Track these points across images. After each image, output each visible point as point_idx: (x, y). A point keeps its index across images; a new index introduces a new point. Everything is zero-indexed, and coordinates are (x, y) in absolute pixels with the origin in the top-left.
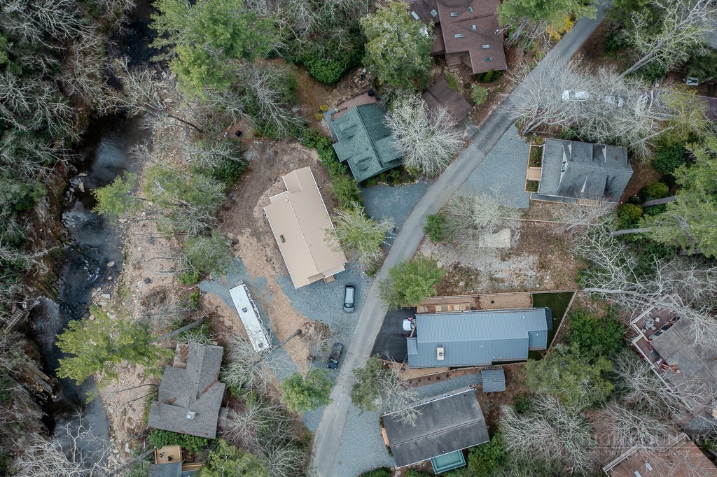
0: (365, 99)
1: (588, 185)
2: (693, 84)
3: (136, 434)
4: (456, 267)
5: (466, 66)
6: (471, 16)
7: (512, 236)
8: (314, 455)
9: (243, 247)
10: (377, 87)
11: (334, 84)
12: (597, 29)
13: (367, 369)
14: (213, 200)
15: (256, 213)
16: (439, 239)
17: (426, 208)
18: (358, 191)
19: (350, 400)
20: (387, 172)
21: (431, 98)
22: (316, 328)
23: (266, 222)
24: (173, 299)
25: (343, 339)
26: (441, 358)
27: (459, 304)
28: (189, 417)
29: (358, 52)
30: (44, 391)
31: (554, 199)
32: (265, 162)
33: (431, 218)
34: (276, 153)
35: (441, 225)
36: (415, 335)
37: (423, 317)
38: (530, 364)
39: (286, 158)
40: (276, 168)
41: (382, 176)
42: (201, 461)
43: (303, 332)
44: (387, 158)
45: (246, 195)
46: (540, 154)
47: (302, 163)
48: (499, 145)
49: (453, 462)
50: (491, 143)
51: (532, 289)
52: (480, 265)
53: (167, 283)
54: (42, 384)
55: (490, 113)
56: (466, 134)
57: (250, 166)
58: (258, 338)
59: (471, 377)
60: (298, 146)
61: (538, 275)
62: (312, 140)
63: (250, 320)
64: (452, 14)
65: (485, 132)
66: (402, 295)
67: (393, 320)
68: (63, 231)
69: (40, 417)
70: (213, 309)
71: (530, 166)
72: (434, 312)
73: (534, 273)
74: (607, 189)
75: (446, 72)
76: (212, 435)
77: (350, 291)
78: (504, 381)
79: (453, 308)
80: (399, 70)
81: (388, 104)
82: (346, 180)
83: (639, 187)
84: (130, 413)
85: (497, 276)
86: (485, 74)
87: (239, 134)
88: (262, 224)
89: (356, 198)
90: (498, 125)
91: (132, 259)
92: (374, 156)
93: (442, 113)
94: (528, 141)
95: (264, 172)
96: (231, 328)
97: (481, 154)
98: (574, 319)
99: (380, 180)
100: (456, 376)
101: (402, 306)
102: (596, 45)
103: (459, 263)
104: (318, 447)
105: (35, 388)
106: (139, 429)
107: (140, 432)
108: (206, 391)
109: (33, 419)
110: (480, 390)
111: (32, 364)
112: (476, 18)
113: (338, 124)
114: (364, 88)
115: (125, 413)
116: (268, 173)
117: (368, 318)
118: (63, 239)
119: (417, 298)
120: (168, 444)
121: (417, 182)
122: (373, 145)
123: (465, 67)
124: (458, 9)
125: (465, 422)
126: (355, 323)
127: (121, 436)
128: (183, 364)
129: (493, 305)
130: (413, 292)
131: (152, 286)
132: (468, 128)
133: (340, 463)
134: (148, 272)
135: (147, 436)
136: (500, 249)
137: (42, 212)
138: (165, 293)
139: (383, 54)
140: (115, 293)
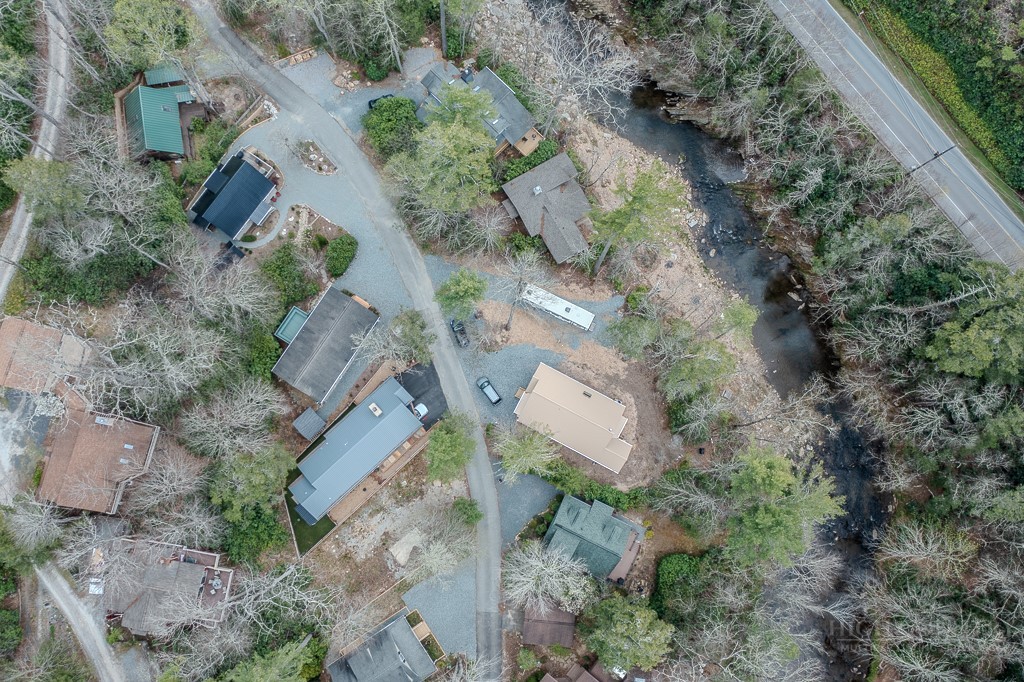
0: (620, 572)
1: (368, 658)
3: (569, 134)
4: (422, 493)
7: (395, 561)
8: (408, 237)
9: (615, 359)
10: (617, 589)
11: (658, 563)
13: (426, 348)
14: (667, 381)
15: (628, 397)
16: (456, 504)
17: (489, 522)
18: (559, 487)
19: (417, 309)
20: (548, 525)
21: (565, 621)
22: (496, 342)
23: (613, 397)
24: (634, 268)
25: (466, 353)
26: (371, 407)
27: (393, 465)
28: (538, 188)
29: (660, 607)
30: (675, 105)
31: (389, 622)
32: (660, 446)
33: (478, 516)
34: (657, 461)
35: (465, 517)
36: (409, 407)
37: (415, 427)
38: (293, 465)
40: (646, 449)
41: (550, 518)
42: (497, 158)
43: (504, 330)
44: (559, 535)
45: (650, 405)
46: (430, 653)
47: (627, 471)
48: (472, 630)
49: (288, 328)
50: (482, 627)
51: (339, 529)
52: (402, 512)
53: (652, 277)
54: (681, 111)
55: (504, 652)
56: (510, 616)
57: (668, 432)
58: (538, 295)
59: (331, 411)
60: (643, 483)
61: (344, 546)
62: (636, 498)
63: (558, 306)
65: (494, 631)
66: (449, 431)
67: (437, 404)
68: (775, 248)
69: (659, 84)
70: (596, 287)
71: (430, 636)
72: (409, 440)
73: (349, 545)
74: (349, 670)
75: (573, 656)
76: (506, 187)
77: (494, 398)
78: (300, 431)
79: (395, 455)
80: (610, 618)
81: (595, 581)
82: (578, 489)
84: (589, 146)
85: (379, 515)
87: (701, 451)
88: (616, 392)
89: (556, 480)
90: (488, 648)
91: (698, 271)
92: (571, 528)
93: (543, 609)
94: (451, 657)
95: (654, 436)
96: (567, 285)
97: (482, 609)
98: (283, 533)
99: (549, 512)
100: (344, 401)
101: (439, 423)
103: (422, 499)
104: (410, 247)
105: (684, 102)
106: (571, 139)
107: (567, 138)
108: (543, 219)
109: (663, 78)
110: (312, 407)
111: (704, 121)
113: (624, 530)
114: (631, 581)
115: (595, 142)
116: (648, 438)
117: (459, 387)
118: (770, 240)
119: (435, 439)
120: (536, 151)
121: (517, 538)
122: (579, 536)
125: (307, 370)
126: (467, 376)
127: (581, 121)
128: (580, 223)
129: (362, 488)
130: (442, 442)
131: (663, 264)
132: (512, 623)
133: (381, 249)
134: (676, 273)
135: (559, 141)
136: (397, 540)
137: (806, 249)
138: (647, 267)
139: (632, 616)
140: (688, 231)
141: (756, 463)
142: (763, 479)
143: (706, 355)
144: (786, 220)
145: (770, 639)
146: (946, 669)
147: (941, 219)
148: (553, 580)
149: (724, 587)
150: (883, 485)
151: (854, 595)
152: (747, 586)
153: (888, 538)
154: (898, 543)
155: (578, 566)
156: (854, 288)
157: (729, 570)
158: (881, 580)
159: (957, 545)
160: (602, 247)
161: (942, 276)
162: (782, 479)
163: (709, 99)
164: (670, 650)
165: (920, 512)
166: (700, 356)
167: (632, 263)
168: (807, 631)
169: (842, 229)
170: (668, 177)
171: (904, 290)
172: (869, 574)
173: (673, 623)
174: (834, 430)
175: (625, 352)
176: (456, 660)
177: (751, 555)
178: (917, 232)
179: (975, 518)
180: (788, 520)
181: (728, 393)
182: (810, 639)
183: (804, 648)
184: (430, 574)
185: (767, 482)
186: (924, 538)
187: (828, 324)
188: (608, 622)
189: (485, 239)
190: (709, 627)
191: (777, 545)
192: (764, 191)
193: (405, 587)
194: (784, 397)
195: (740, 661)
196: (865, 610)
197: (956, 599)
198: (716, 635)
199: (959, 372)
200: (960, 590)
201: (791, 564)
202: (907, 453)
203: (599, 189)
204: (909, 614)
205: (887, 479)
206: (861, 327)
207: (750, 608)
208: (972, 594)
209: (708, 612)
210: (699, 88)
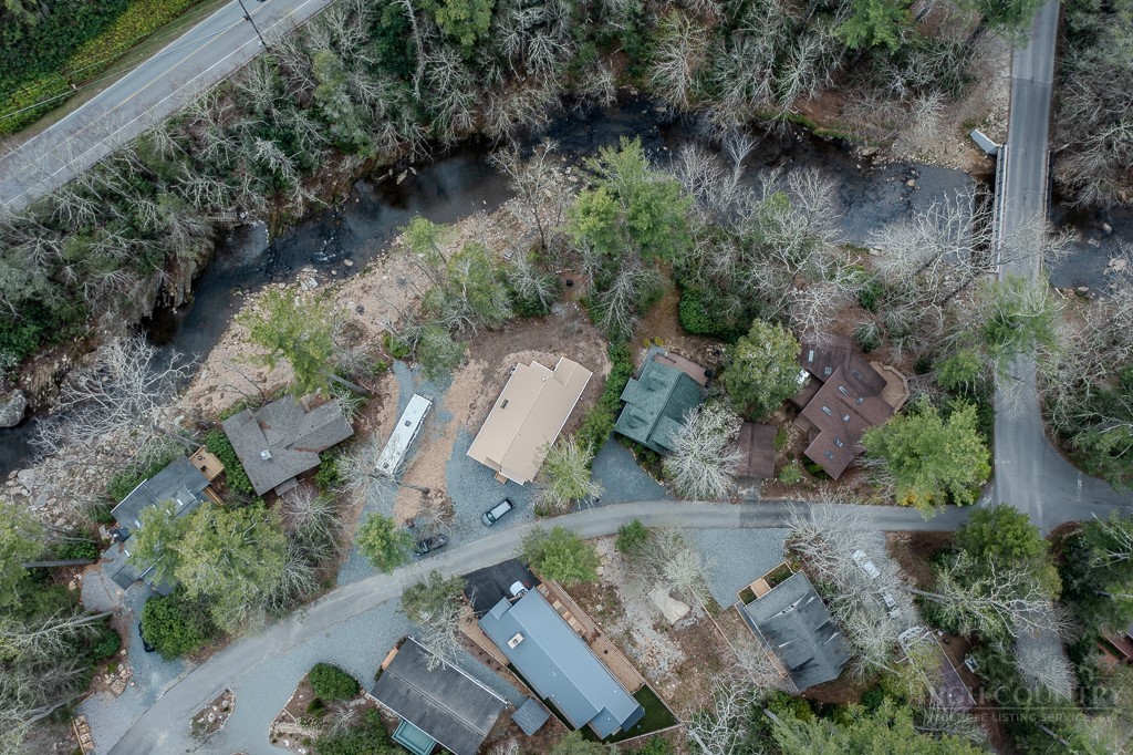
0: (697, 373)
1: (790, 647)
2: (970, 667)
3: (200, 418)
4: (611, 588)
5: (807, 439)
6: (855, 406)
7: (685, 617)
8: (315, 604)
9: (465, 373)
10: (716, 377)
11: (689, 333)
12: (946, 533)
13: (446, 583)
14: (491, 317)
15: (508, 359)
16: (624, 550)
17: (643, 513)
18: (606, 437)
19: (401, 593)
20: (647, 449)
21: (750, 433)
22: (443, 504)
23: (508, 376)
24: (362, 348)
25: (453, 538)
26: (512, 645)
27: (579, 620)
28: (263, 454)
30: (173, 298)
31: (751, 624)
32: (563, 328)
33: (637, 525)
34: (580, 331)
35: (637, 540)
36: (513, 603)
37: (537, 595)
38: (575, 735)
39: (582, 344)
40: (566, 342)
41: (639, 447)
42: (225, 501)
43: (429, 495)
44: (658, 438)
45: (518, 336)
46: (784, 578)
47: (590, 364)
48: (759, 532)
49: (418, 744)
50: (755, 522)
51: (649, 680)
52: (632, 610)
53: (373, 329)
54: (179, 290)
55: (783, 498)
56: (744, 492)
57: (548, 318)
58: (390, 456)
59: (516, 692)
60: (604, 347)
61: (668, 674)
62: (619, 355)
63: (403, 435)
64: (841, 388)
65: (761, 509)
66: (542, 557)
67: (510, 571)
68: (345, 196)
69: (146, 314)
70: (383, 392)
71: (765, 578)
72: (551, 603)
73: (667, 669)
74: (802, 667)
75: (786, 425)
76: (261, 490)
77: (505, 507)
78: (538, 727)
79: (568, 618)
80: (746, 386)
81: (707, 400)
82: (607, 417)
83: (832, 699)
84: (216, 396)
85: (635, 635)
86: (813, 463)
87: (570, 284)
88: (503, 373)
89: (598, 441)
90: (778, 516)
91: (369, 280)
92: (651, 425)
93: (737, 455)
94: (787, 556)
95: (553, 335)
96: (379, 424)
97: (737, 522)
98: (653, 745)
99: (634, 448)
100: (505, 677)
101: (533, 568)
102: (927, 544)
103: (617, 588)
104: (327, 602)
105: (169, 287)
106: (207, 416)
107: (205, 420)
108: (300, 450)
109: (139, 310)
110: (511, 712)
111: (193, 266)
112: (856, 412)
113: (653, 368)
114: (708, 363)
115: (212, 389)
116: (555, 339)
117: (493, 546)
118: (336, 201)
119: (551, 573)
120: (218, 456)
121: (661, 483)
122: (660, 417)
123: (805, 440)
124: (852, 390)
125: (467, 721)
126: (480, 537)
127: (185, 403)
128: (307, 408)
129: (604, 655)
130: (554, 564)
131: (359, 317)
132: (752, 490)
133: (328, 636)
134: (370, 303)
135: (208, 430)
136: (662, 616)
137: (348, 163)
138: (361, 335)
139: (744, 361)
140: (323, 289)
141: (583, 227)
142: (601, 220)
143: (464, 275)
144: (314, 182)
145: (769, 221)
146: (798, 49)
147: (320, 19)
148: (706, 445)
149: (714, 265)
150: (610, 98)
151: (723, 134)
152: (714, 241)
153: (665, 97)
154: (671, 86)
155: (692, 418)
156: (394, 114)
157: (697, 260)
158: (708, 106)
159: (673, 29)
160: (337, 384)
161: (385, 22)
162: (600, 200)
163: (167, 259)
164: (779, 324)
165: (638, 63)
166: (464, 281)
167: (356, 351)
168: (761, 183)
169: (327, 123)
170: (258, 308)
171: (398, 62)
172: (702, 118)
173: (752, 320)
174: (549, 145)
175: (457, 362)
176: (791, 550)
177: (681, 236)
178: (334, 44)
179: (645, 8)
180: (645, 197)
181: (507, 253)
182: (768, 180)
183: (777, 188)
184: (699, 579)
185: (604, 216)
186: (665, 61)
187: (434, 143)
188: (751, 387)
189: (321, 516)
190: (756, 282)
191: (672, 210)
192: (279, 204)
193: (713, 606)
194: (513, 194)
195: (791, 253)
196: (739, 124)
197: (727, 35)
198: (764, 276)
199: (490, 13)
200: (719, 29)
201: (691, 196)
202: (575, 72)
203: (268, 386)
204: (742, 81)
205: (603, 94)
206: (438, 110)
207: (737, 240)
208: (723, 18)
209: (740, 284)
210: (154, 270)
